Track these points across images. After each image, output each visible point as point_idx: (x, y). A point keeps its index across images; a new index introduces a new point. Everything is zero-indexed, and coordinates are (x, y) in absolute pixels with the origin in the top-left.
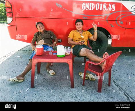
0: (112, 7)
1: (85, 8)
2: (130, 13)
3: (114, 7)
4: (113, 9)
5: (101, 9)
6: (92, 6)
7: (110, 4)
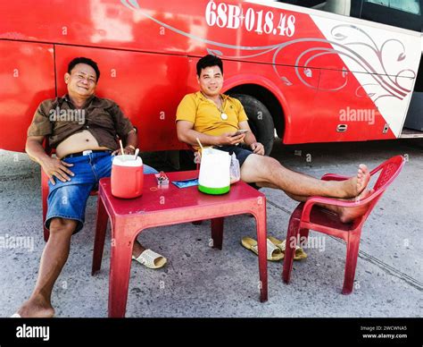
0: (286, 26)
1: (215, 20)
2: (328, 45)
3: (292, 26)
4: (289, 30)
5: (259, 30)
6: (234, 14)
7: (282, 15)
